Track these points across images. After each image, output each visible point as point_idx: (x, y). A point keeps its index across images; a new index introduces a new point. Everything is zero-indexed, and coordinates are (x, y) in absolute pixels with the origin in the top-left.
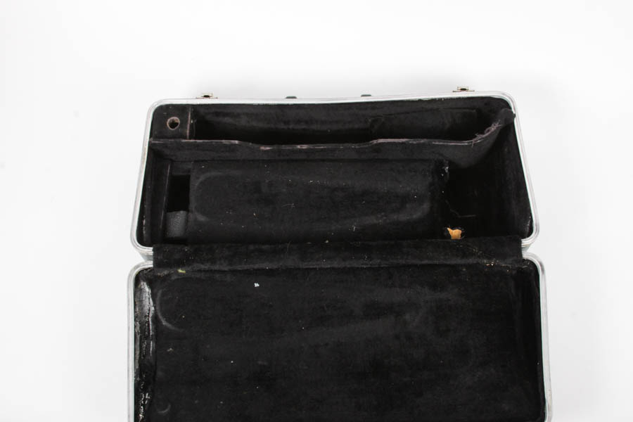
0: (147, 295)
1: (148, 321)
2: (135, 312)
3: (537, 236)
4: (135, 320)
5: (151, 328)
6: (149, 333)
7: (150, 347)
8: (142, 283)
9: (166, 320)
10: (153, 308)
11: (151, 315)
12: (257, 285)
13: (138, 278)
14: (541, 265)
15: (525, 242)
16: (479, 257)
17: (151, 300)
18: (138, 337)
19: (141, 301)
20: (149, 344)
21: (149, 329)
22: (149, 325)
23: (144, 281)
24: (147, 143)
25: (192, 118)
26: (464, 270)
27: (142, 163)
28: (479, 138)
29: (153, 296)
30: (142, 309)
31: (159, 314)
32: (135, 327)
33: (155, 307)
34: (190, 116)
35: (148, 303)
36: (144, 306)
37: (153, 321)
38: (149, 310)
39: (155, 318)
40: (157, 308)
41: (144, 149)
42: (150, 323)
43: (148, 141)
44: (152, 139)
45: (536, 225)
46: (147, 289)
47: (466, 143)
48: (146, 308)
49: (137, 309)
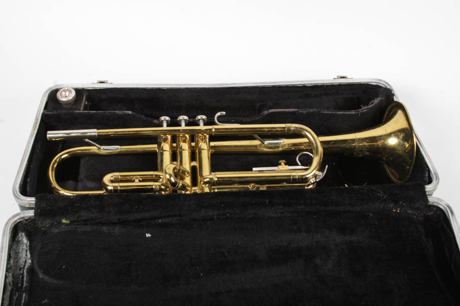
0: (24, 247)
1: (23, 273)
2: (8, 263)
3: (438, 183)
4: (7, 271)
5: (25, 280)
6: (22, 284)
7: (21, 300)
8: (20, 235)
9: (44, 273)
10: (30, 261)
11: (26, 267)
12: (148, 235)
13: (17, 229)
14: (449, 208)
15: (428, 188)
16: (385, 201)
17: (28, 253)
18: (9, 288)
19: (17, 253)
20: (21, 297)
21: (23, 281)
22: (23, 276)
23: (22, 231)
24: (41, 115)
25: (86, 100)
26: (371, 215)
27: (34, 129)
28: (364, 109)
29: (32, 249)
30: (18, 261)
31: (36, 267)
32: (6, 277)
33: (32, 260)
34: (84, 98)
35: (25, 256)
36: (20, 258)
37: (28, 272)
38: (25, 263)
39: (31, 271)
40: (34, 262)
41: (36, 119)
42: (25, 274)
43: (42, 111)
44: (45, 111)
45: (435, 174)
46: (25, 240)
47: (353, 112)
48: (22, 261)
49: (12, 262)
